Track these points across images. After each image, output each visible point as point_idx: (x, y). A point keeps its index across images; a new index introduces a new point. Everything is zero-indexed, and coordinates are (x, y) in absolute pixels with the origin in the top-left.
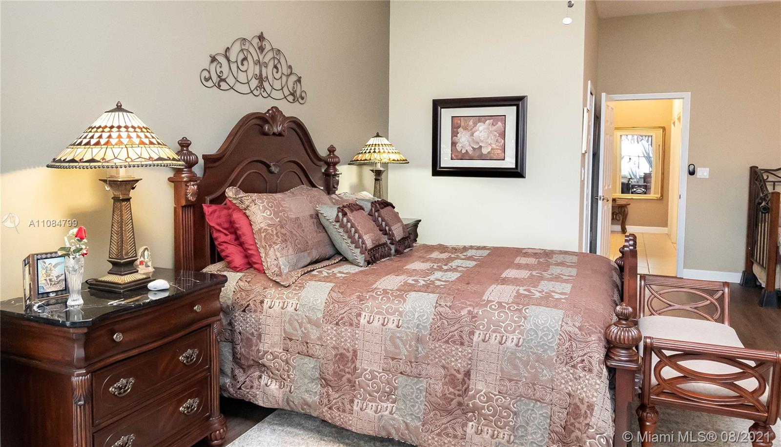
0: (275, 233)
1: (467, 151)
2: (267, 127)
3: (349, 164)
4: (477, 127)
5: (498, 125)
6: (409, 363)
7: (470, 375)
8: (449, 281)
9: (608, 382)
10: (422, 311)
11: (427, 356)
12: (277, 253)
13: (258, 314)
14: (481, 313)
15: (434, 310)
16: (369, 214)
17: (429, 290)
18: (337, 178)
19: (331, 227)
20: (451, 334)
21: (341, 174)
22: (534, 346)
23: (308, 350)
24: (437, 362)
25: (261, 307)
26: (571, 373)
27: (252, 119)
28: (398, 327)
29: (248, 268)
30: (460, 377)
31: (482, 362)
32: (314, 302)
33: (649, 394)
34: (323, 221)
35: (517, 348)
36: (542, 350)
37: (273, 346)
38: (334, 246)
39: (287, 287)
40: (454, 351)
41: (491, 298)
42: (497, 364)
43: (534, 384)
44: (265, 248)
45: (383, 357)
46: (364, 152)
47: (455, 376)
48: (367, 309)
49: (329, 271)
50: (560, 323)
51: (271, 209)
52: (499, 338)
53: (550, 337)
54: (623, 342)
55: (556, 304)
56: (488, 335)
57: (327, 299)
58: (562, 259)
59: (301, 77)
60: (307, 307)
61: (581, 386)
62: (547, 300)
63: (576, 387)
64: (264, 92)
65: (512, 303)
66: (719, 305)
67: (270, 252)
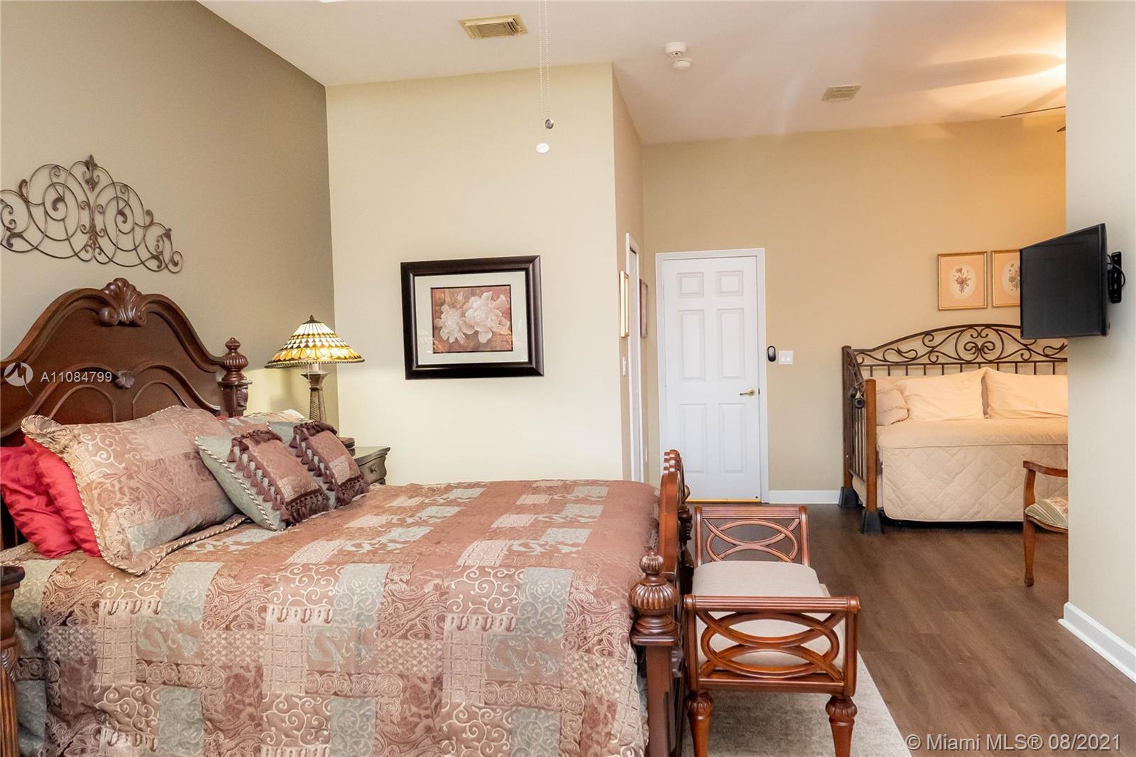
0: (117, 488)
1: (456, 339)
2: (106, 313)
3: (266, 367)
4: (470, 304)
5: (499, 300)
6: (347, 677)
7: (441, 683)
8: (409, 541)
9: (636, 667)
10: (363, 592)
11: (374, 662)
12: (122, 521)
13: (89, 626)
14: (453, 587)
15: (382, 590)
16: (292, 446)
17: (377, 559)
18: (244, 391)
19: (222, 471)
20: (410, 623)
21: (251, 383)
22: (533, 628)
23: (180, 675)
24: (391, 669)
25: (94, 614)
26: (585, 661)
27: (74, 301)
28: (327, 621)
29: (72, 551)
30: (426, 687)
31: (458, 661)
32: (187, 596)
33: (697, 675)
34: (208, 462)
35: (509, 633)
36: (544, 632)
37: (118, 676)
38: (229, 500)
39: (139, 576)
40: (416, 648)
41: (469, 562)
42: (482, 661)
43: (535, 684)
44: (99, 514)
45: (305, 673)
46: (290, 346)
47: (420, 688)
48: (276, 599)
49: (218, 543)
50: (568, 589)
51: (108, 448)
52: (481, 621)
53: (554, 611)
54: (652, 608)
55: (563, 561)
56: (465, 619)
57: (209, 589)
58: (586, 493)
59: (170, 230)
60: (176, 606)
61: (599, 677)
62: (551, 557)
63: (593, 680)
64: (100, 254)
65: (500, 566)
66: (796, 537)
67: (110, 521)
